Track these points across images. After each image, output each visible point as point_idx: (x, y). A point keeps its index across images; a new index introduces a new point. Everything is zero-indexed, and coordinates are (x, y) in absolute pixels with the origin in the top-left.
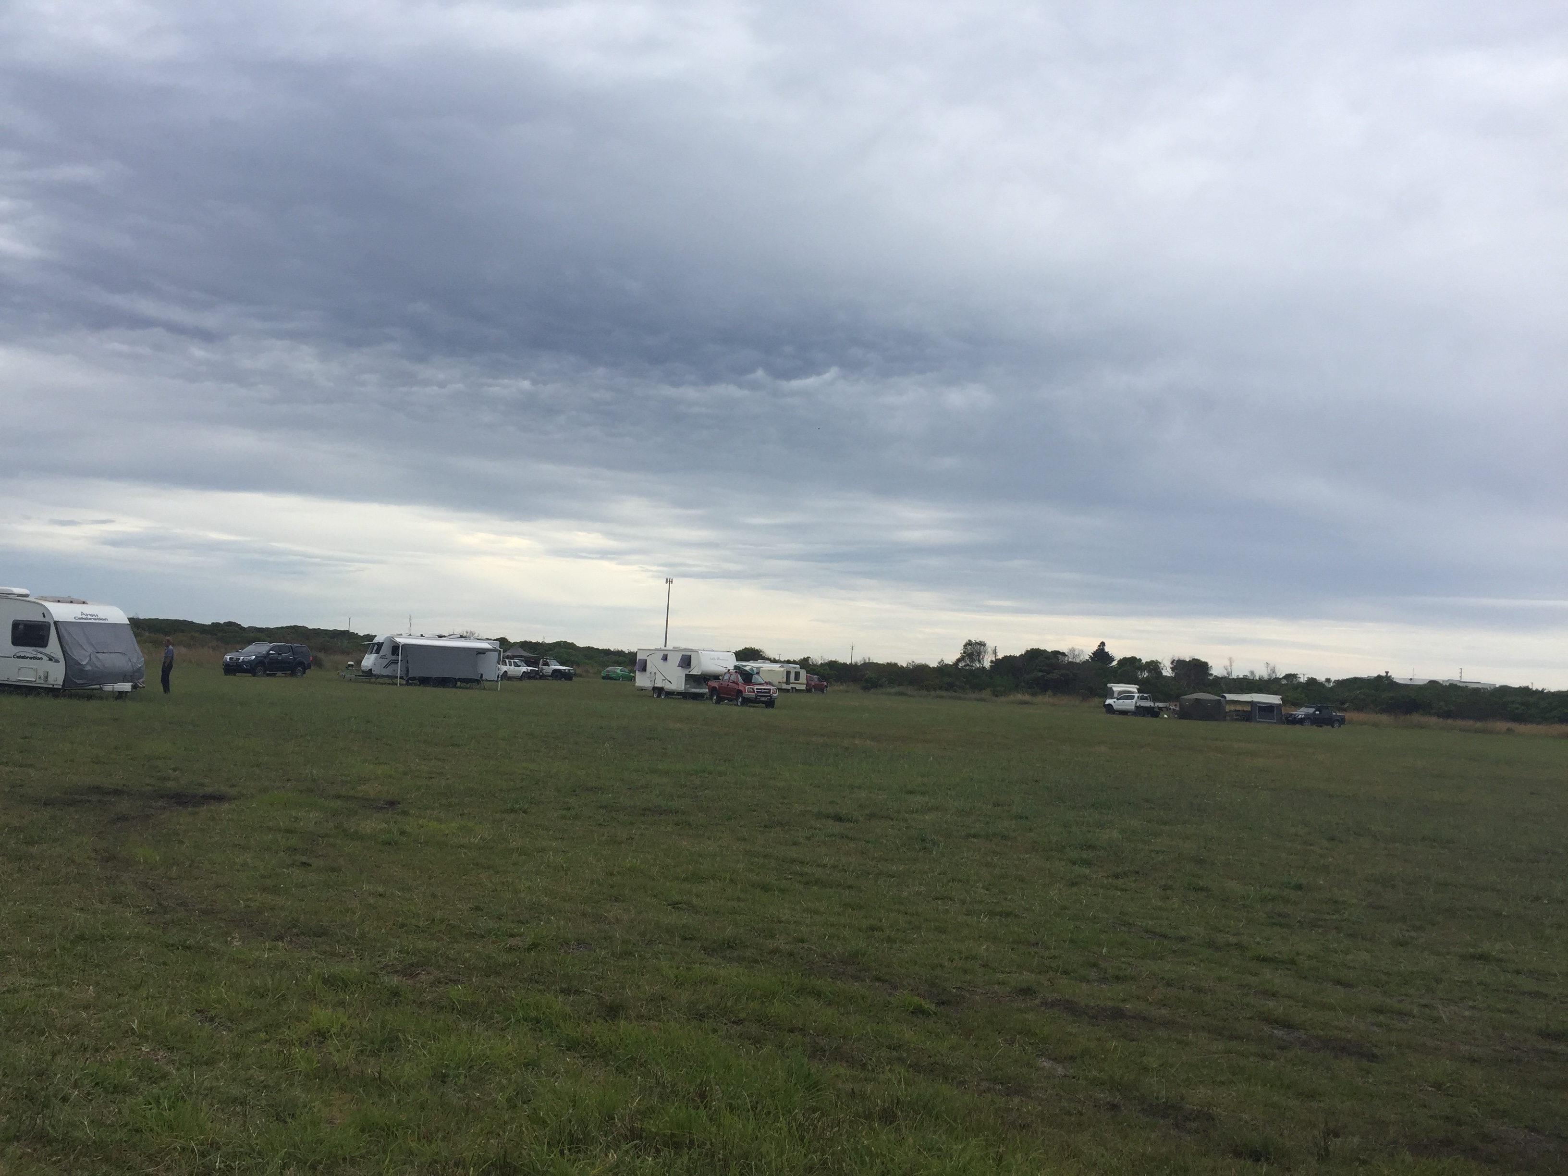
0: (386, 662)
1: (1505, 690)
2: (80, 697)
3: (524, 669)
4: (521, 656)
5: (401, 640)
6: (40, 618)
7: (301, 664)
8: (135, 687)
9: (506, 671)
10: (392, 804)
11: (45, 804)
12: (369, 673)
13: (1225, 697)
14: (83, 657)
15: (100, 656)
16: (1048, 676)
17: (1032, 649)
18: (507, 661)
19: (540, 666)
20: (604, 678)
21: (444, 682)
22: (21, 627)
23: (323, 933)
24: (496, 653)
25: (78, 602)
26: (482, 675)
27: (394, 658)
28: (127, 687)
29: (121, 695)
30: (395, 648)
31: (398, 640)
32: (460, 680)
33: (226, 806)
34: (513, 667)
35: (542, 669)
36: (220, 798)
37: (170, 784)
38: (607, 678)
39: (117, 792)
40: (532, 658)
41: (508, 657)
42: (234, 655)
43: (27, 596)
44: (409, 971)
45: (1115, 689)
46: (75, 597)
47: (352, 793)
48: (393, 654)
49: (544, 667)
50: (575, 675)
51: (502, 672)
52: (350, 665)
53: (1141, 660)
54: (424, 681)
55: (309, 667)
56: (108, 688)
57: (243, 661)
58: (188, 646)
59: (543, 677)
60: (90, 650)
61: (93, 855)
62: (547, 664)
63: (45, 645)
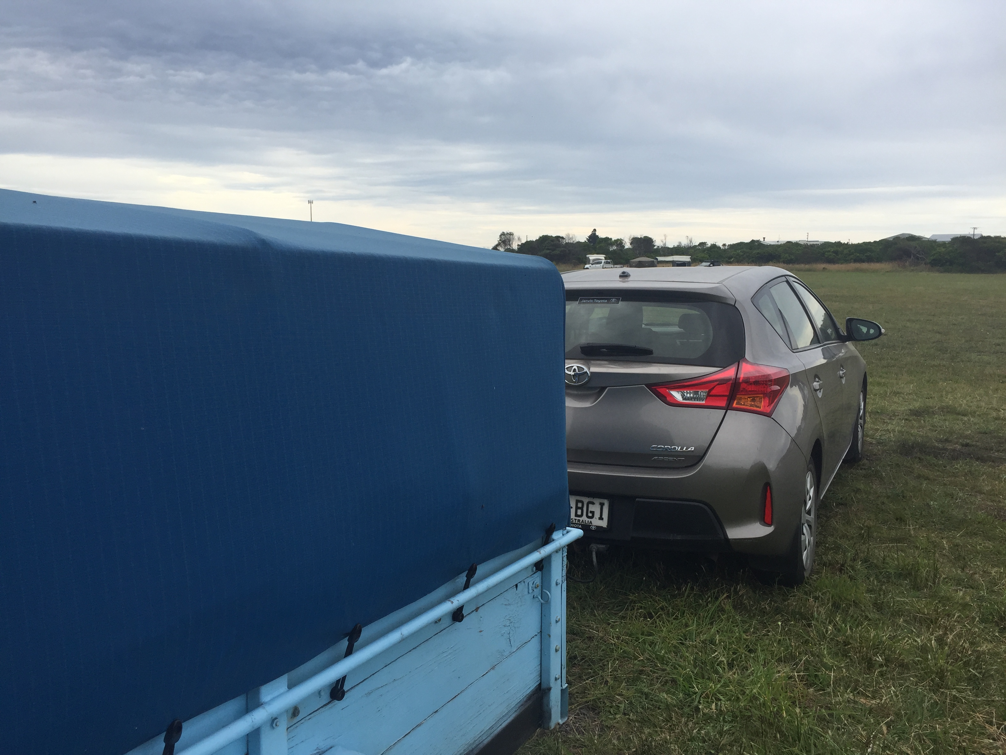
1: (827, 245)
13: (657, 259)
16: (553, 252)
17: (543, 236)
45: (591, 258)
53: (612, 239)
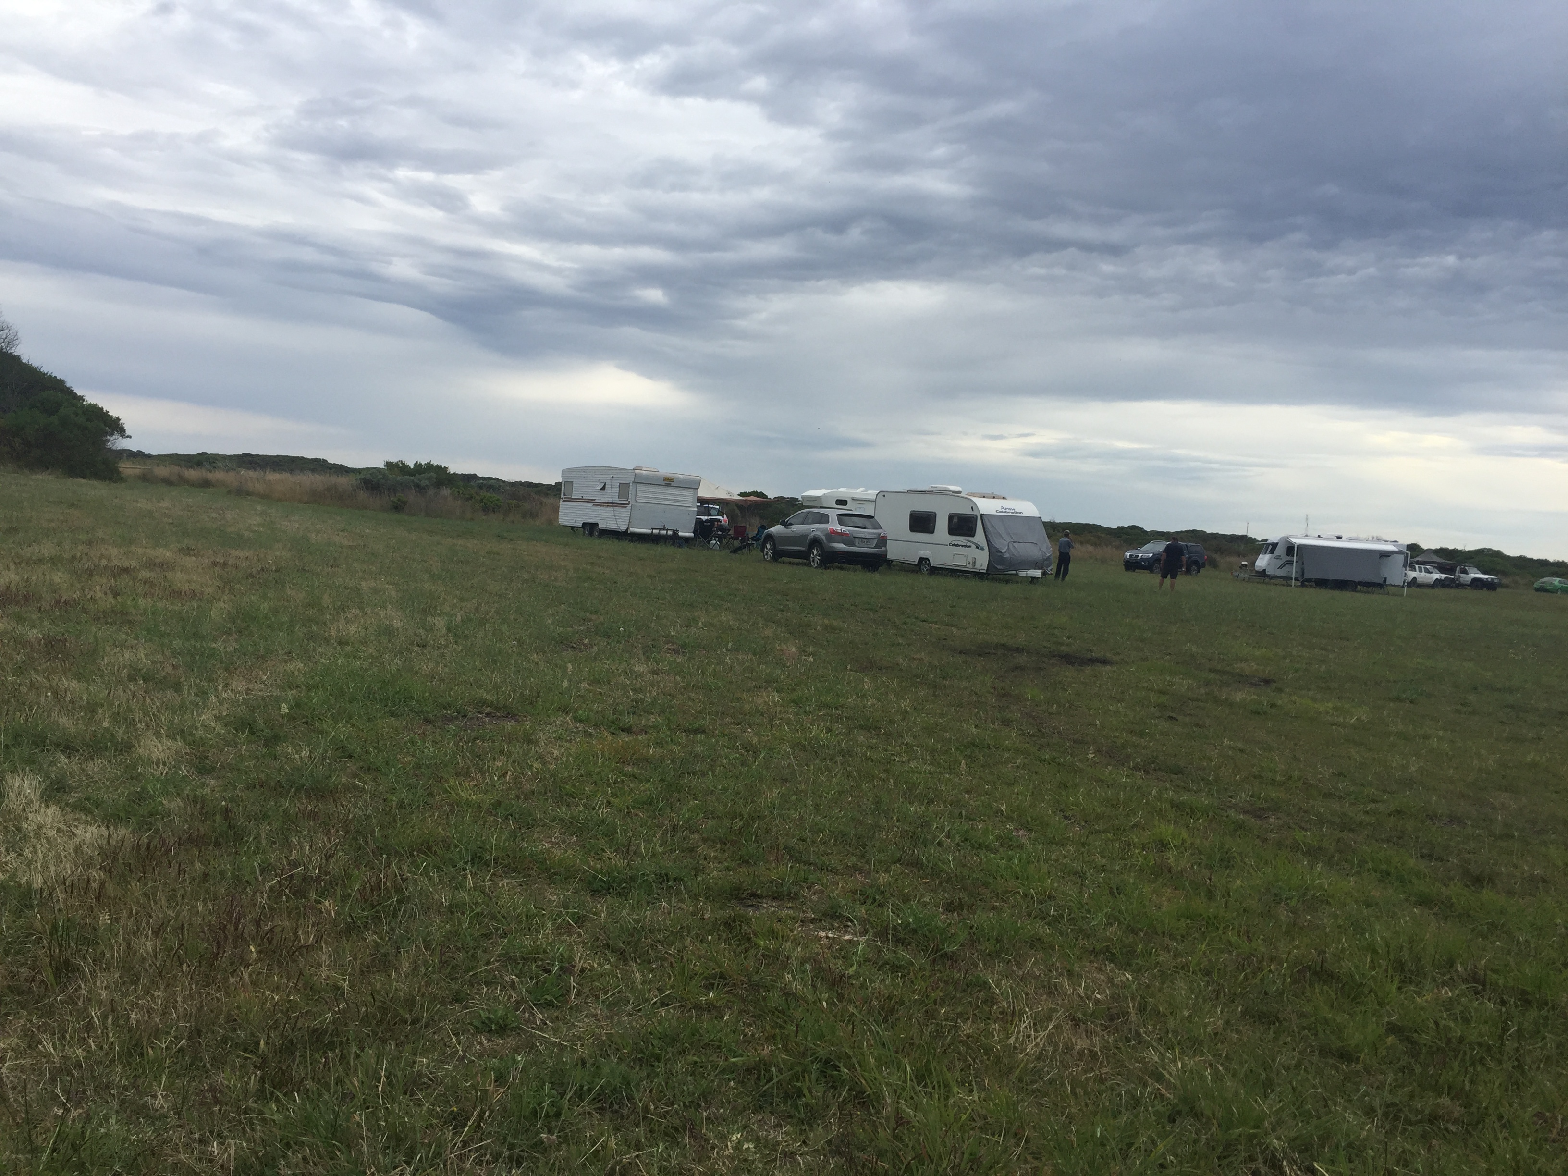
0: (1280, 563)
2: (1000, 581)
3: (1436, 576)
4: (1434, 562)
5: (1297, 541)
6: (969, 512)
7: (1196, 562)
8: (1044, 574)
9: (1415, 578)
10: (1267, 682)
11: (961, 652)
12: (1263, 573)
14: (1003, 546)
15: (1016, 545)
18: (1417, 566)
19: (1457, 574)
20: (1537, 590)
21: (1341, 585)
22: (955, 520)
23: (1179, 771)
24: (1402, 557)
25: (999, 498)
26: (1385, 579)
27: (1289, 558)
28: (1038, 573)
29: (1034, 579)
30: (1290, 549)
31: (1293, 540)
32: (1360, 583)
33: (1108, 668)
34: (1423, 574)
35: (1460, 577)
36: (1104, 662)
37: (1063, 648)
38: (1542, 590)
39: (1019, 650)
40: (1449, 564)
41: (1418, 563)
42: (1134, 553)
43: (960, 492)
44: (1259, 814)
46: (996, 493)
47: (1228, 669)
48: (1288, 554)
49: (1462, 575)
50: (1500, 585)
51: (1410, 579)
52: (1243, 565)
54: (1322, 583)
55: (1204, 566)
56: (1023, 573)
57: (1142, 558)
58: (1095, 545)
59: (1461, 586)
60: (1008, 539)
61: (992, 691)
62: (1465, 572)
63: (973, 535)
